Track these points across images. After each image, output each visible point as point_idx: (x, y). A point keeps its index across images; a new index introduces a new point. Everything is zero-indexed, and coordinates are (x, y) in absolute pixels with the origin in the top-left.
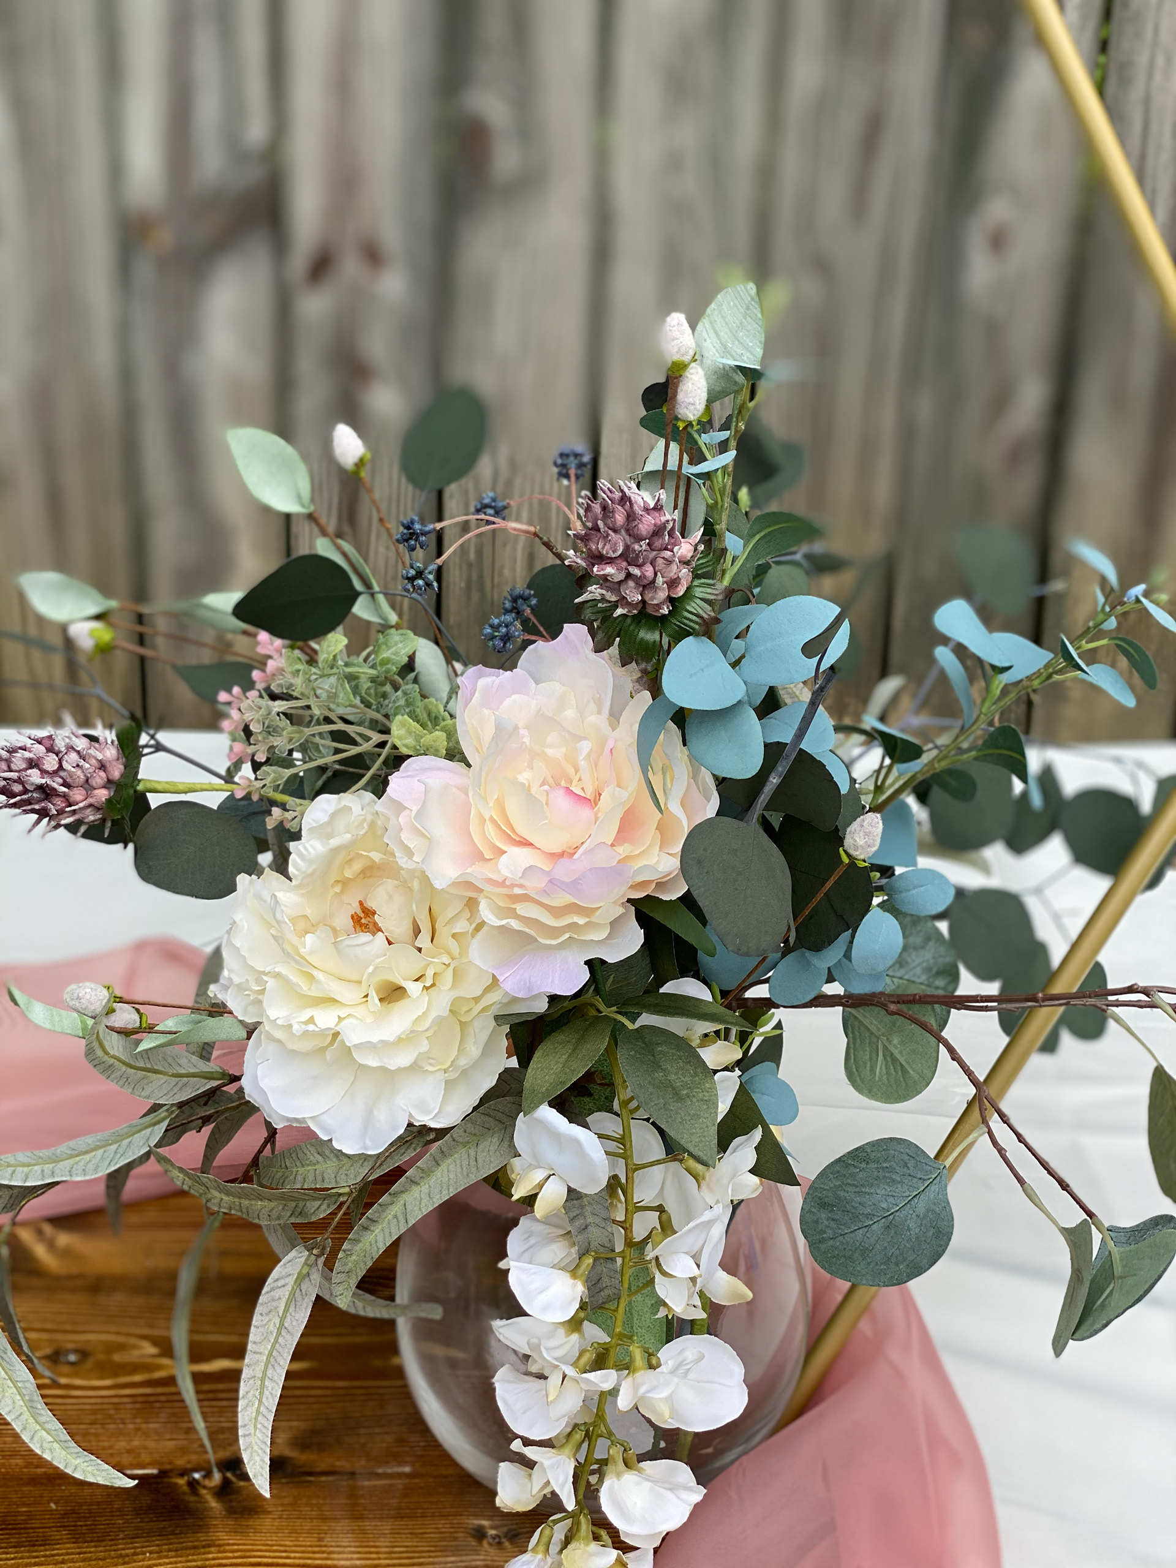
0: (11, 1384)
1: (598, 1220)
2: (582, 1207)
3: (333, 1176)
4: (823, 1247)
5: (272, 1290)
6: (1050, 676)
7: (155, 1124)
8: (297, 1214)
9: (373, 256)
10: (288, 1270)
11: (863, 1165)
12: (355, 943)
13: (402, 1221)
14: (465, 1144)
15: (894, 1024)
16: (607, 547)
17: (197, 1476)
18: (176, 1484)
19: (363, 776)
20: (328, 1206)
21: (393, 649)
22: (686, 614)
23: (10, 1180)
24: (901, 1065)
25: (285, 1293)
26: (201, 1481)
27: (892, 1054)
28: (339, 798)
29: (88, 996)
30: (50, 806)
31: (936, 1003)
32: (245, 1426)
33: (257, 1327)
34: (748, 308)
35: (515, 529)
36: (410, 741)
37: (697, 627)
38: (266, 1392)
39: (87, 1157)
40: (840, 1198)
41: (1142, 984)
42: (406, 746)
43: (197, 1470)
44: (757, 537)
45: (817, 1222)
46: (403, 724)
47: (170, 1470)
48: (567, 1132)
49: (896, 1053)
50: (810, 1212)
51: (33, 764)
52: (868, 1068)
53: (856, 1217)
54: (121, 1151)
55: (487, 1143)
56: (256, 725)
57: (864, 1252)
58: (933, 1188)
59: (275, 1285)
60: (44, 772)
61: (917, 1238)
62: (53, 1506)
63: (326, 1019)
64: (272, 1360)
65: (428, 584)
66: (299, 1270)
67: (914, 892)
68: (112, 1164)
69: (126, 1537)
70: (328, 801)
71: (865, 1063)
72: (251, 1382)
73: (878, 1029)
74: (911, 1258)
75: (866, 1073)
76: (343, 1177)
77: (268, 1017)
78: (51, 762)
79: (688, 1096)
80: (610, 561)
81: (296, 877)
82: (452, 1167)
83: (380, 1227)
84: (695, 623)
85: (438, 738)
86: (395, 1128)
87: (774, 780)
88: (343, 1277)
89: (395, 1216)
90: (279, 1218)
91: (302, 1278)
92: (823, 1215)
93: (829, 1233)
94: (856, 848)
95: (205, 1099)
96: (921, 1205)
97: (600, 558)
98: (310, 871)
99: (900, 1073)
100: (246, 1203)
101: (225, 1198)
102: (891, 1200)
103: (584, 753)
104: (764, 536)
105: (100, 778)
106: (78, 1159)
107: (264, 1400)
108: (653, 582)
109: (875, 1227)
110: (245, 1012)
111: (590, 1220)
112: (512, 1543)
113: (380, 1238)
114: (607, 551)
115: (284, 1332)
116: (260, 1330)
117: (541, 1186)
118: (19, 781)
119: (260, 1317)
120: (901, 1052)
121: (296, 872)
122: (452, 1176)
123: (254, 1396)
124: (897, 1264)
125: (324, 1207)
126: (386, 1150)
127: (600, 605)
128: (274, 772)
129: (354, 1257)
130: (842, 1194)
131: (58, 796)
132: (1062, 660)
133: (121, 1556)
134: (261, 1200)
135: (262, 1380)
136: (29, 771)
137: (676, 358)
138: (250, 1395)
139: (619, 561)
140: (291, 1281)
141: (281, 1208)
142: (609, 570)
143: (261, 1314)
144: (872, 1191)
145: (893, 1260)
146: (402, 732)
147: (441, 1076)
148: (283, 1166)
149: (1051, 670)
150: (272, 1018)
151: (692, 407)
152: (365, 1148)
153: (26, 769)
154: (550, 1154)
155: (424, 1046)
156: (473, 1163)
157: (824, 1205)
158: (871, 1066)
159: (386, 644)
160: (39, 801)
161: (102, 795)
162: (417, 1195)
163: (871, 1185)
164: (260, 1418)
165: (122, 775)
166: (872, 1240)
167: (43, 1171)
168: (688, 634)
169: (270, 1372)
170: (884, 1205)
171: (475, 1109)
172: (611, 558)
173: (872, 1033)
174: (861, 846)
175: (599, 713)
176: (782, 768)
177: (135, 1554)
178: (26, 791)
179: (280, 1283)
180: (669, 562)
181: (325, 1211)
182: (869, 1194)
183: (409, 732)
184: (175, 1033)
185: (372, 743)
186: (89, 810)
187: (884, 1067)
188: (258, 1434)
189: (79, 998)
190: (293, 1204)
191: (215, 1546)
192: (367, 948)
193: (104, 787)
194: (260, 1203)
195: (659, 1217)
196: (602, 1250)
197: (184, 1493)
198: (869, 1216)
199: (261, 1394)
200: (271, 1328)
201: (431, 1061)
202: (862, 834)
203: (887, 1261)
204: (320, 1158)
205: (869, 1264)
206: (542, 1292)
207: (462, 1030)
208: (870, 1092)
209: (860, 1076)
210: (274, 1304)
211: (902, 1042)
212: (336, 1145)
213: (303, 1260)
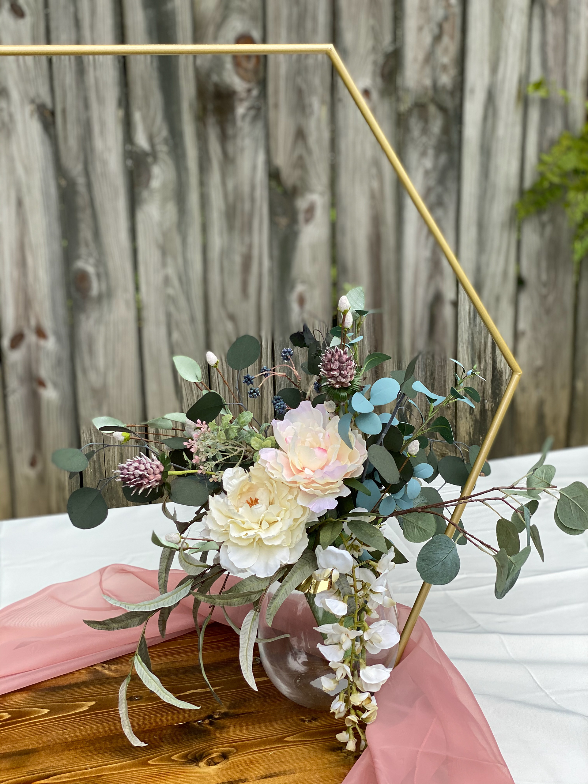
0: (153, 681)
1: (346, 585)
2: (340, 582)
3: (257, 587)
4: (424, 574)
5: (245, 626)
6: (448, 402)
7: (187, 586)
8: (247, 600)
9: (41, 333)
10: (249, 618)
11: (434, 544)
12: (257, 507)
13: (286, 594)
14: (300, 568)
15: (418, 517)
16: (334, 366)
17: (200, 722)
18: (194, 725)
19: (236, 464)
20: (259, 595)
21: (246, 418)
22: (354, 386)
23: (145, 609)
24: (423, 529)
25: (249, 626)
26: (202, 722)
27: (419, 527)
28: (233, 469)
29: (174, 537)
30: (144, 482)
31: (431, 507)
32: (244, 671)
33: (241, 639)
34: (360, 294)
35: (280, 375)
36: (257, 445)
37: (358, 389)
38: (248, 660)
39: (167, 599)
40: (428, 557)
41: (496, 487)
42: (256, 447)
43: (199, 720)
44: (367, 363)
45: (422, 566)
46: (255, 440)
47: (190, 722)
48: (339, 552)
49: (421, 526)
50: (420, 563)
51: (136, 468)
52: (412, 533)
53: (433, 563)
54: (178, 596)
55: (306, 568)
56: (202, 449)
57: (437, 573)
58: (453, 551)
59: (245, 624)
60: (141, 470)
61: (451, 567)
62: (155, 737)
63: (251, 533)
64: (248, 649)
65: (258, 394)
66: (252, 617)
67: (421, 471)
68: (177, 600)
69: (185, 741)
70: (230, 470)
71: (411, 532)
72: (243, 657)
73: (413, 521)
74: (450, 574)
75: (412, 535)
76: (260, 586)
77: (231, 536)
78: (142, 467)
79: (374, 536)
80: (335, 370)
81: (229, 492)
82: (297, 576)
83: (279, 598)
84: (358, 388)
85: (268, 441)
86: (277, 567)
87: (384, 435)
88: (269, 616)
89: (283, 593)
90: (241, 604)
91: (254, 620)
92: (423, 563)
93: (426, 569)
94: (413, 451)
95: (202, 575)
96: (451, 556)
97: (332, 370)
98: (233, 490)
99: (424, 532)
100: (229, 601)
101: (222, 601)
102: (442, 555)
103: (321, 437)
104: (368, 363)
105: (158, 471)
106: (165, 600)
107: (248, 662)
108: (347, 376)
109: (439, 565)
110: (218, 539)
111: (344, 585)
112: (315, 721)
113: (279, 601)
114: (333, 367)
115: (250, 639)
116: (243, 640)
117: (331, 573)
118: (133, 474)
119: (242, 636)
120: (422, 526)
121: (229, 491)
122: (298, 578)
123: (245, 661)
124: (446, 577)
125: (257, 596)
126: (275, 574)
127: (328, 386)
128: (211, 463)
129: (272, 609)
130: (429, 555)
131: (146, 478)
132: (451, 396)
133: (186, 746)
134: (235, 598)
135: (246, 656)
136: (136, 471)
137: (345, 309)
138: (244, 661)
139: (337, 370)
140: (250, 622)
141: (242, 599)
142: (335, 373)
143: (242, 635)
144: (437, 553)
145: (445, 575)
146: (255, 443)
147: (288, 548)
148: (237, 589)
149: (448, 400)
150: (233, 536)
151: (349, 324)
152: (268, 574)
153: (135, 470)
154: (333, 561)
155: (284, 537)
156: (303, 574)
157: (423, 560)
158: (413, 533)
159: (242, 416)
160: (139, 481)
161: (159, 476)
162: (288, 585)
163: (437, 551)
164: (248, 668)
165: (164, 470)
166: (439, 569)
167: (154, 606)
168: (356, 392)
169: (248, 653)
170: (441, 557)
171: (301, 556)
172: (335, 369)
173: (411, 522)
174: (414, 450)
175: (319, 426)
176: (386, 431)
177: (191, 744)
178: (135, 478)
179: (247, 623)
180: (351, 369)
181: (258, 597)
182: (437, 554)
183: (257, 442)
184: (198, 548)
185: (238, 452)
186: (155, 482)
187: (417, 532)
188: (249, 673)
189: (171, 537)
190: (246, 597)
191: (217, 738)
192: (260, 509)
193: (159, 474)
194: (234, 599)
195: (362, 584)
196: (349, 594)
197: (198, 727)
198: (437, 561)
199: (247, 660)
200: (246, 638)
201: (285, 543)
202: (414, 446)
203: (443, 576)
204: (251, 583)
205: (438, 578)
206: (336, 607)
207: (291, 533)
208: (414, 540)
209: (410, 536)
210: (246, 630)
211: (422, 523)
212: (258, 576)
213: (253, 614)
